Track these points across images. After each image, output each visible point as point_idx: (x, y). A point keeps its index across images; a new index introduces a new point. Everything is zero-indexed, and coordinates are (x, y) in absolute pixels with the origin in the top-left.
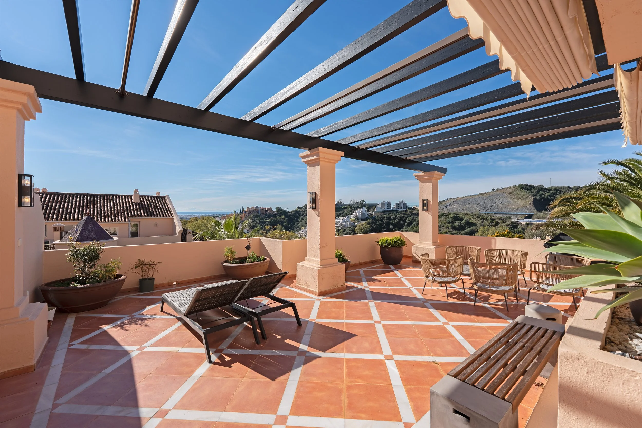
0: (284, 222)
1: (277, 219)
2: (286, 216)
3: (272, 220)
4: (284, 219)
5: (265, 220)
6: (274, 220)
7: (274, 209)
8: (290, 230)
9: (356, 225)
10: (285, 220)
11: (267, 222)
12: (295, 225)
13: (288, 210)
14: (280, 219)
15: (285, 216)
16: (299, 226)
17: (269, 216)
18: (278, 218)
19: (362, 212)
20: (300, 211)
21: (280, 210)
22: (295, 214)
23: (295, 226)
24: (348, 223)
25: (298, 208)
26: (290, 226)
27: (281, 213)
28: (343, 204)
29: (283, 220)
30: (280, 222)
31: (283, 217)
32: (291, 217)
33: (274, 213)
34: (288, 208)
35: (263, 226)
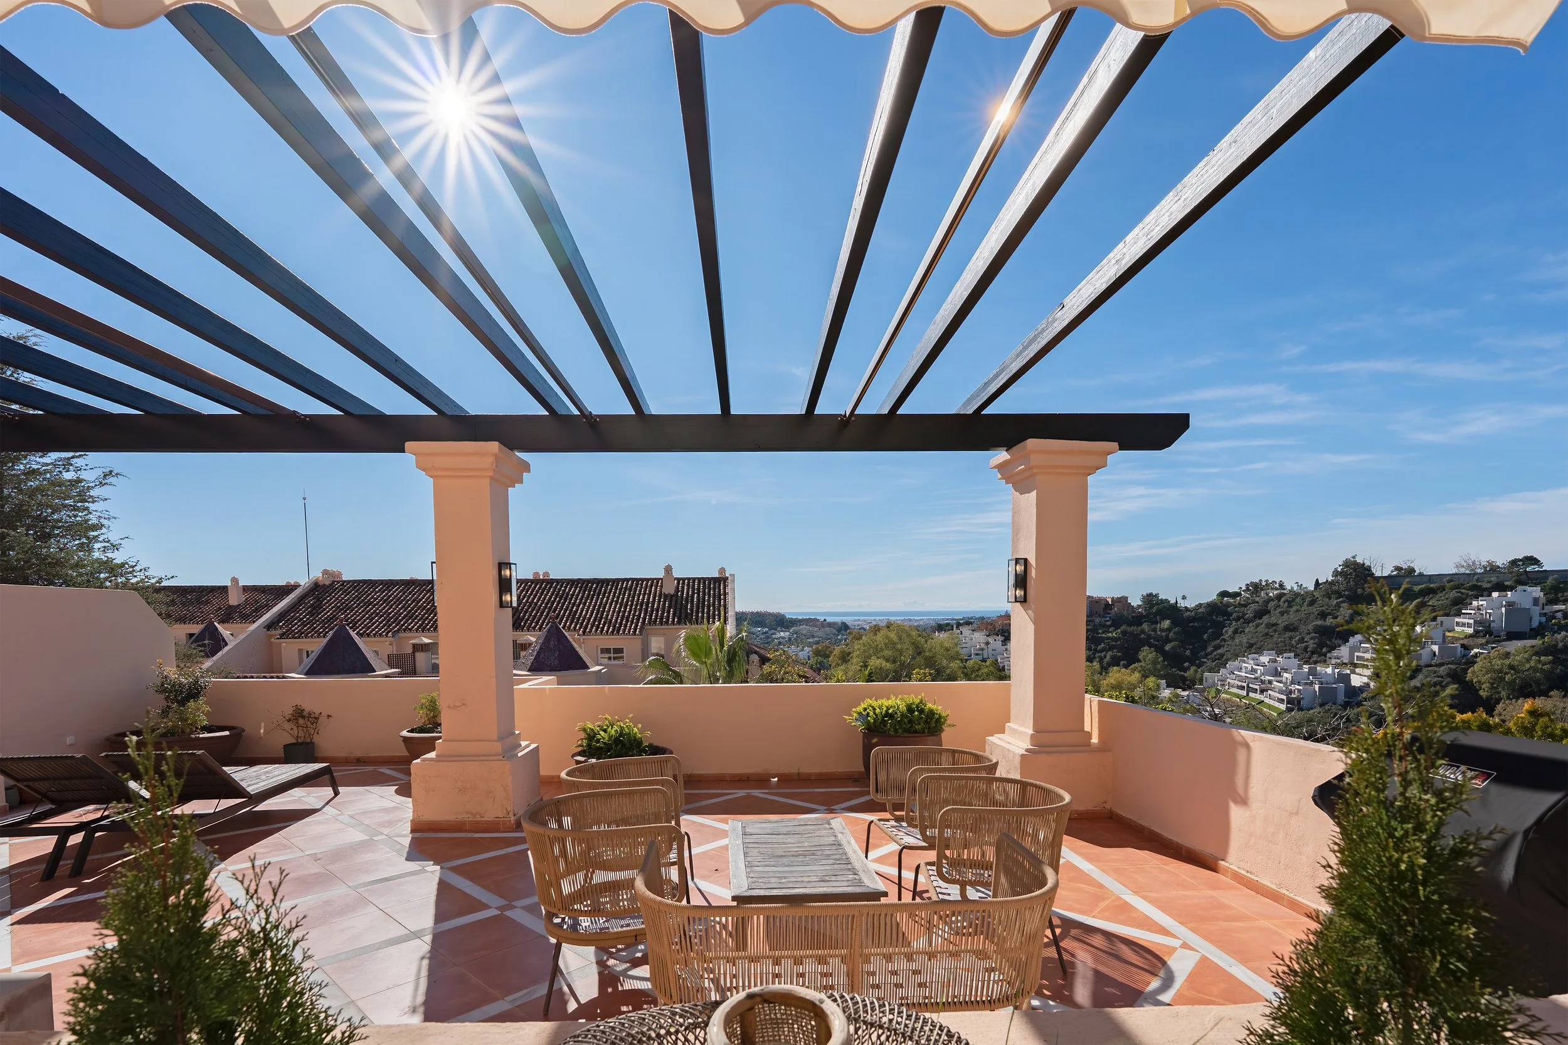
0: (1168, 640)
1: (1143, 632)
2: (1174, 623)
3: (1124, 633)
4: (1169, 630)
5: (1103, 633)
6: (1132, 633)
7: (1135, 601)
8: (1186, 664)
9: (1476, 656)
10: (1171, 634)
11: (1108, 638)
12: (1210, 649)
13: (1182, 604)
14: (1155, 630)
15: (1172, 623)
16: (1222, 655)
17: (1116, 624)
18: (1145, 626)
19: (1510, 604)
20: (1228, 605)
21: (1157, 604)
22: (1210, 614)
23: (1206, 655)
24: (1435, 648)
25: (1224, 594)
26: (1188, 653)
27: (1159, 612)
28: (1421, 575)
29: (1164, 634)
30: (1154, 638)
31: (1166, 624)
32: (1196, 624)
33: (1134, 612)
34: (1184, 598)
35: (1095, 650)
